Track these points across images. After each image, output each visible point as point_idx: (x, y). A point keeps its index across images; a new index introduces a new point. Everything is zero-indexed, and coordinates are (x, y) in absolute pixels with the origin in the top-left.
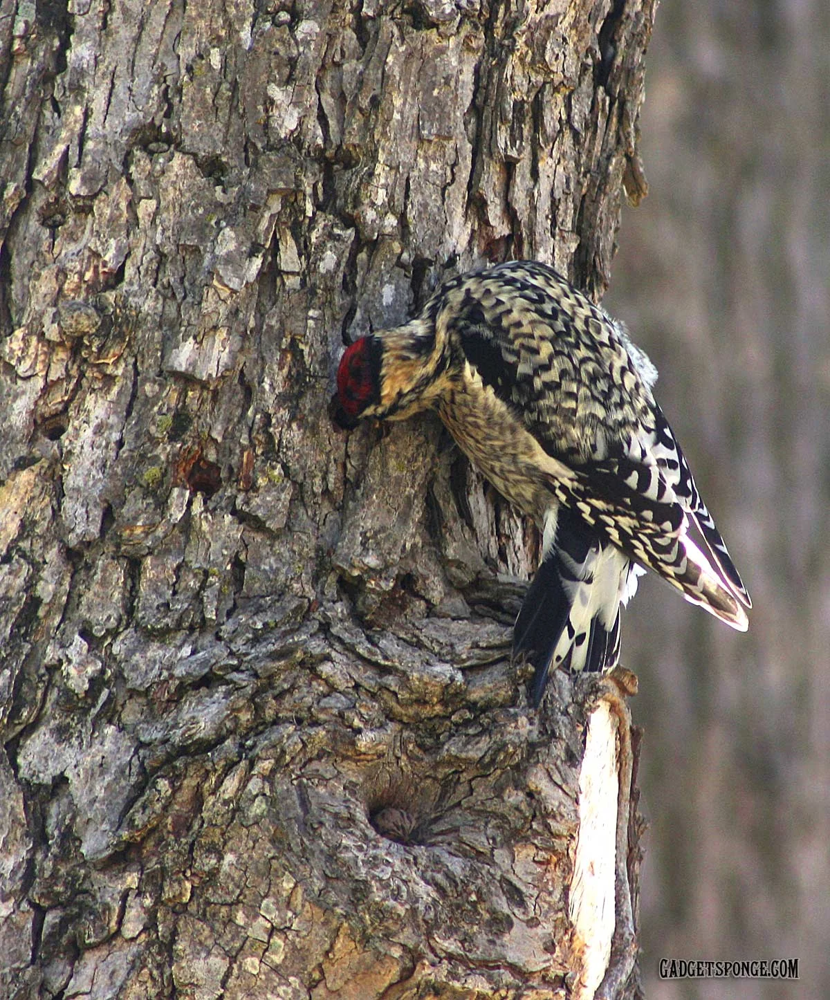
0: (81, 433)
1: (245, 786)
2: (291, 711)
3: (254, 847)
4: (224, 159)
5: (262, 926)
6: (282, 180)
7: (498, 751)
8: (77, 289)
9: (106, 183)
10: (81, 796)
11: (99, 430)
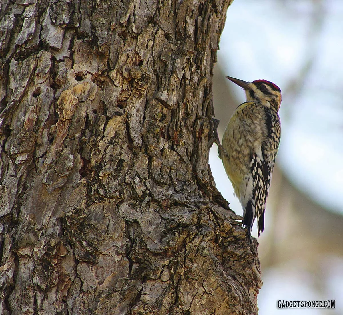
0: (132, 110)
1: (200, 243)
2: (204, 222)
3: (203, 264)
4: (170, 35)
5: (202, 290)
6: (191, 48)
7: (246, 255)
8: (130, 62)
9: (142, 31)
10: (144, 229)
11: (138, 110)
